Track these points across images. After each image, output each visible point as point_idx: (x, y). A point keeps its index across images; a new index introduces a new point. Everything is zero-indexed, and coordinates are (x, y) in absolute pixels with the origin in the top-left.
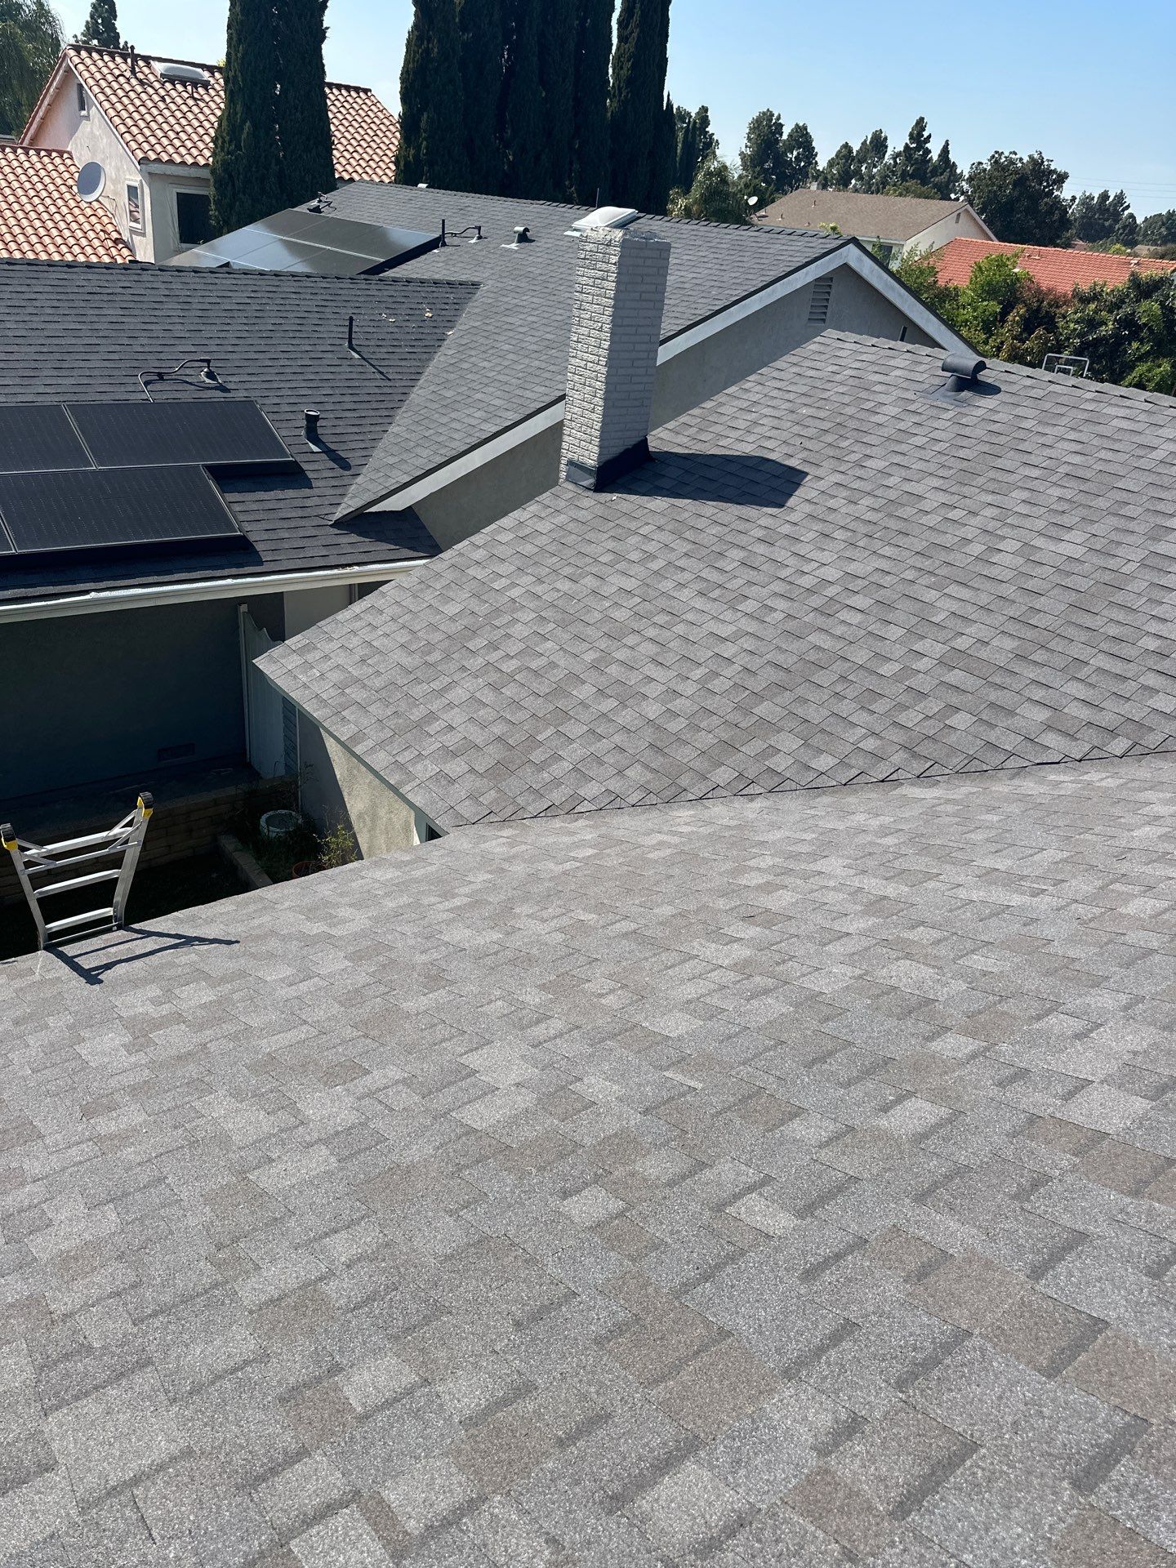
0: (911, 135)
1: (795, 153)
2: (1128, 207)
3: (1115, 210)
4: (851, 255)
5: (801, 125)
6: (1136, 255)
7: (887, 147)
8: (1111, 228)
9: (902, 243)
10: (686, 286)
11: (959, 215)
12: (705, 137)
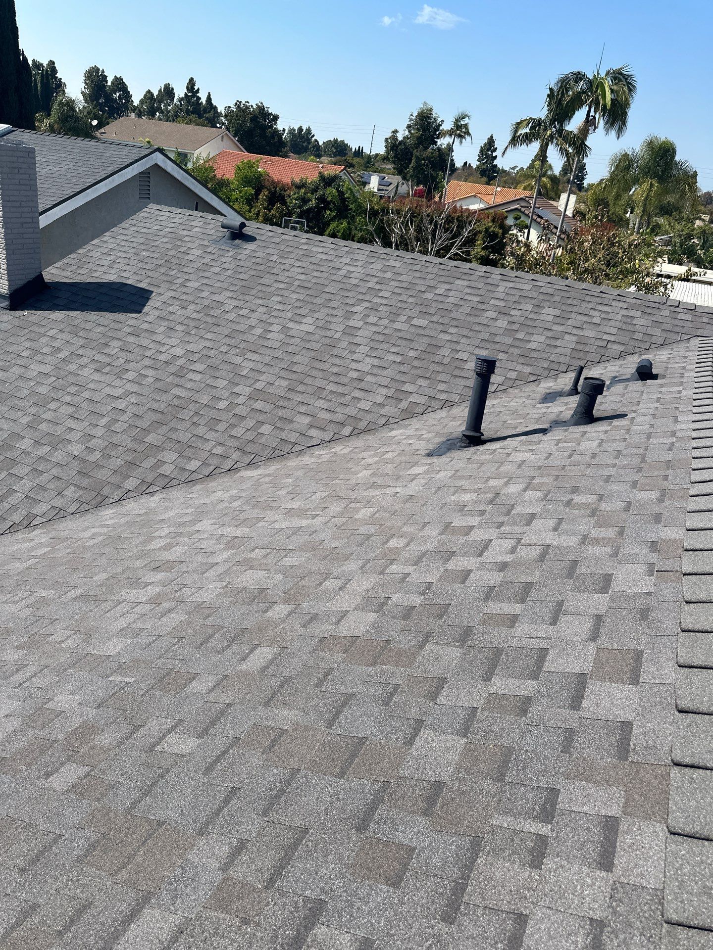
0: (187, 88)
1: (118, 94)
2: (314, 136)
3: (307, 137)
4: (158, 158)
5: (118, 77)
6: (321, 163)
7: (174, 94)
8: (307, 146)
9: (192, 152)
10: (54, 176)
11: (223, 136)
12: (56, 80)
